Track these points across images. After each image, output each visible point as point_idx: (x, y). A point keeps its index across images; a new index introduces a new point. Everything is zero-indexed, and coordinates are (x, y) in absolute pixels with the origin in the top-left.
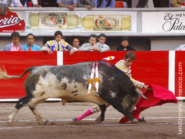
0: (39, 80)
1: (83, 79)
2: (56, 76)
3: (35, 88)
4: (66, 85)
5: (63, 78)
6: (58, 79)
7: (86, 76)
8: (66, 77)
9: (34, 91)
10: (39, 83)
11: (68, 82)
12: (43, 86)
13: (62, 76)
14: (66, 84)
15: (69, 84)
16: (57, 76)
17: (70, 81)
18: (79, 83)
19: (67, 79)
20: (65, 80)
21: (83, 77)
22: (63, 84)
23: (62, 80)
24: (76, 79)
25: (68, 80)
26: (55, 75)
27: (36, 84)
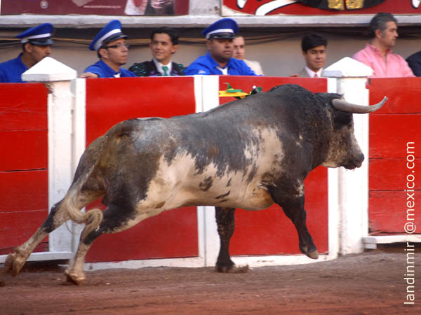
0: (158, 169)
3: (147, 193)
9: (142, 201)
10: (156, 178)
11: (217, 172)
12: (164, 187)
14: (213, 178)
15: (218, 178)
16: (198, 158)
22: (205, 180)
25: (216, 170)
26: (193, 156)
27: (150, 180)
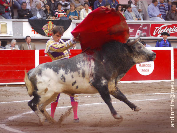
1: (77, 67)
2: (52, 69)
4: (64, 77)
5: (60, 69)
6: (55, 72)
7: (79, 64)
8: (61, 68)
13: (58, 68)
17: (66, 72)
18: (74, 72)
19: (63, 71)
20: (62, 72)
21: (76, 65)
23: (59, 72)
24: (71, 68)
